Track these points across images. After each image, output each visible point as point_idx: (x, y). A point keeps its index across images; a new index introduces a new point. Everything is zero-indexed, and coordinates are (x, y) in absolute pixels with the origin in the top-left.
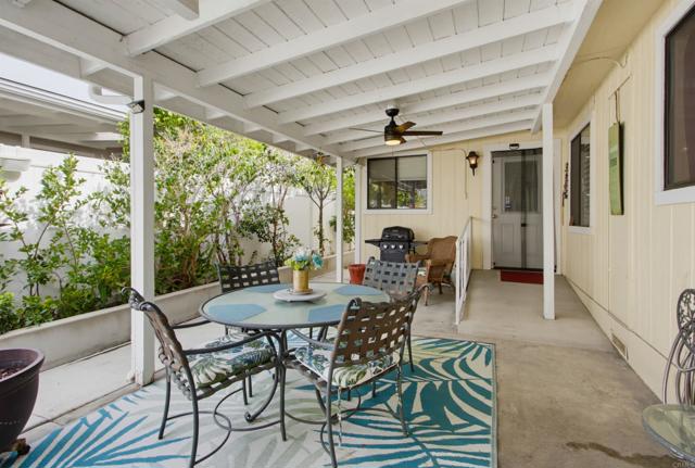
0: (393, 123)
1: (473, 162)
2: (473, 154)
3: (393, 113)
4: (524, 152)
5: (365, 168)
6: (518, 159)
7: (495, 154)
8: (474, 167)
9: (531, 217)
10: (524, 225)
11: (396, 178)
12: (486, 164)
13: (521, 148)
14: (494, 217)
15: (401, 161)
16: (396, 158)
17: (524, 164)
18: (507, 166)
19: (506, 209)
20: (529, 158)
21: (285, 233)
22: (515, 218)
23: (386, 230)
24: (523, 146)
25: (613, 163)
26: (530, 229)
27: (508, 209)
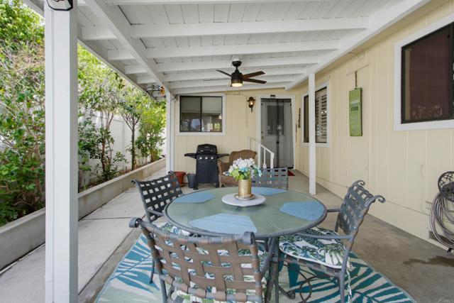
0: (237, 71)
1: (252, 104)
2: (251, 99)
3: (237, 64)
4: (278, 100)
5: (178, 103)
6: (274, 104)
7: (263, 100)
8: (251, 106)
9: (281, 138)
10: (278, 142)
11: (201, 111)
12: (258, 105)
13: (276, 97)
14: (262, 138)
15: (204, 99)
16: (201, 97)
17: (278, 107)
18: (269, 108)
19: (269, 133)
20: (281, 104)
21: (111, 151)
22: (273, 138)
23: (200, 147)
24: (278, 97)
25: (353, 109)
26: (281, 145)
27: (270, 132)
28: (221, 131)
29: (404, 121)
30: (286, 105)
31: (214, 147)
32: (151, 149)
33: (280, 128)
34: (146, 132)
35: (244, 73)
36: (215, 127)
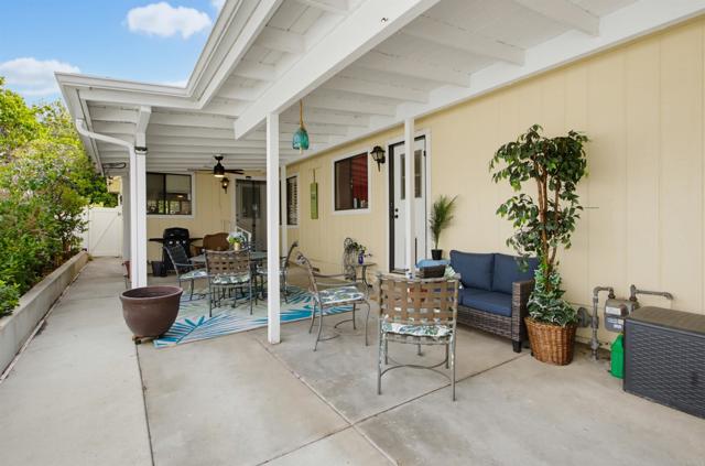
0: (219, 164)
1: (225, 185)
2: (225, 180)
3: (220, 158)
4: (254, 182)
6: (250, 185)
7: (238, 181)
8: (225, 188)
9: (258, 221)
10: (254, 225)
11: (165, 190)
12: (232, 187)
14: (238, 220)
15: (168, 177)
16: (164, 175)
17: (254, 188)
18: (244, 189)
20: (257, 186)
22: (249, 221)
23: (168, 231)
24: (253, 178)
25: (313, 198)
26: (257, 229)
27: (245, 215)
28: (190, 213)
29: (336, 209)
30: (262, 186)
31: (186, 231)
33: (256, 208)
35: (226, 167)
36: (183, 208)
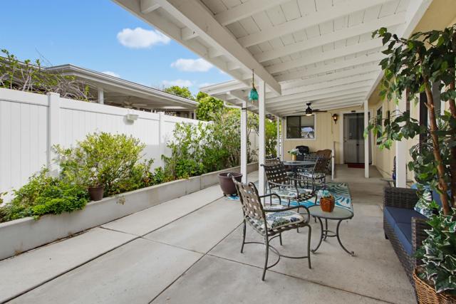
0: (309, 108)
1: (335, 118)
2: (335, 115)
3: (309, 104)
4: (358, 114)
5: (286, 121)
6: (355, 117)
7: (345, 115)
8: (335, 120)
9: (360, 142)
10: (358, 145)
11: (300, 125)
12: (341, 119)
14: (345, 141)
15: (302, 118)
16: (300, 116)
17: (358, 119)
18: (350, 120)
20: (359, 117)
22: (354, 142)
23: (298, 147)
24: (357, 112)
26: (360, 146)
27: (351, 138)
28: (313, 137)
32: (272, 150)
34: (269, 138)
